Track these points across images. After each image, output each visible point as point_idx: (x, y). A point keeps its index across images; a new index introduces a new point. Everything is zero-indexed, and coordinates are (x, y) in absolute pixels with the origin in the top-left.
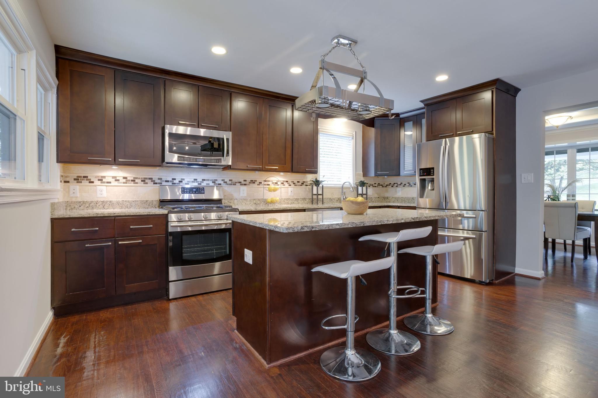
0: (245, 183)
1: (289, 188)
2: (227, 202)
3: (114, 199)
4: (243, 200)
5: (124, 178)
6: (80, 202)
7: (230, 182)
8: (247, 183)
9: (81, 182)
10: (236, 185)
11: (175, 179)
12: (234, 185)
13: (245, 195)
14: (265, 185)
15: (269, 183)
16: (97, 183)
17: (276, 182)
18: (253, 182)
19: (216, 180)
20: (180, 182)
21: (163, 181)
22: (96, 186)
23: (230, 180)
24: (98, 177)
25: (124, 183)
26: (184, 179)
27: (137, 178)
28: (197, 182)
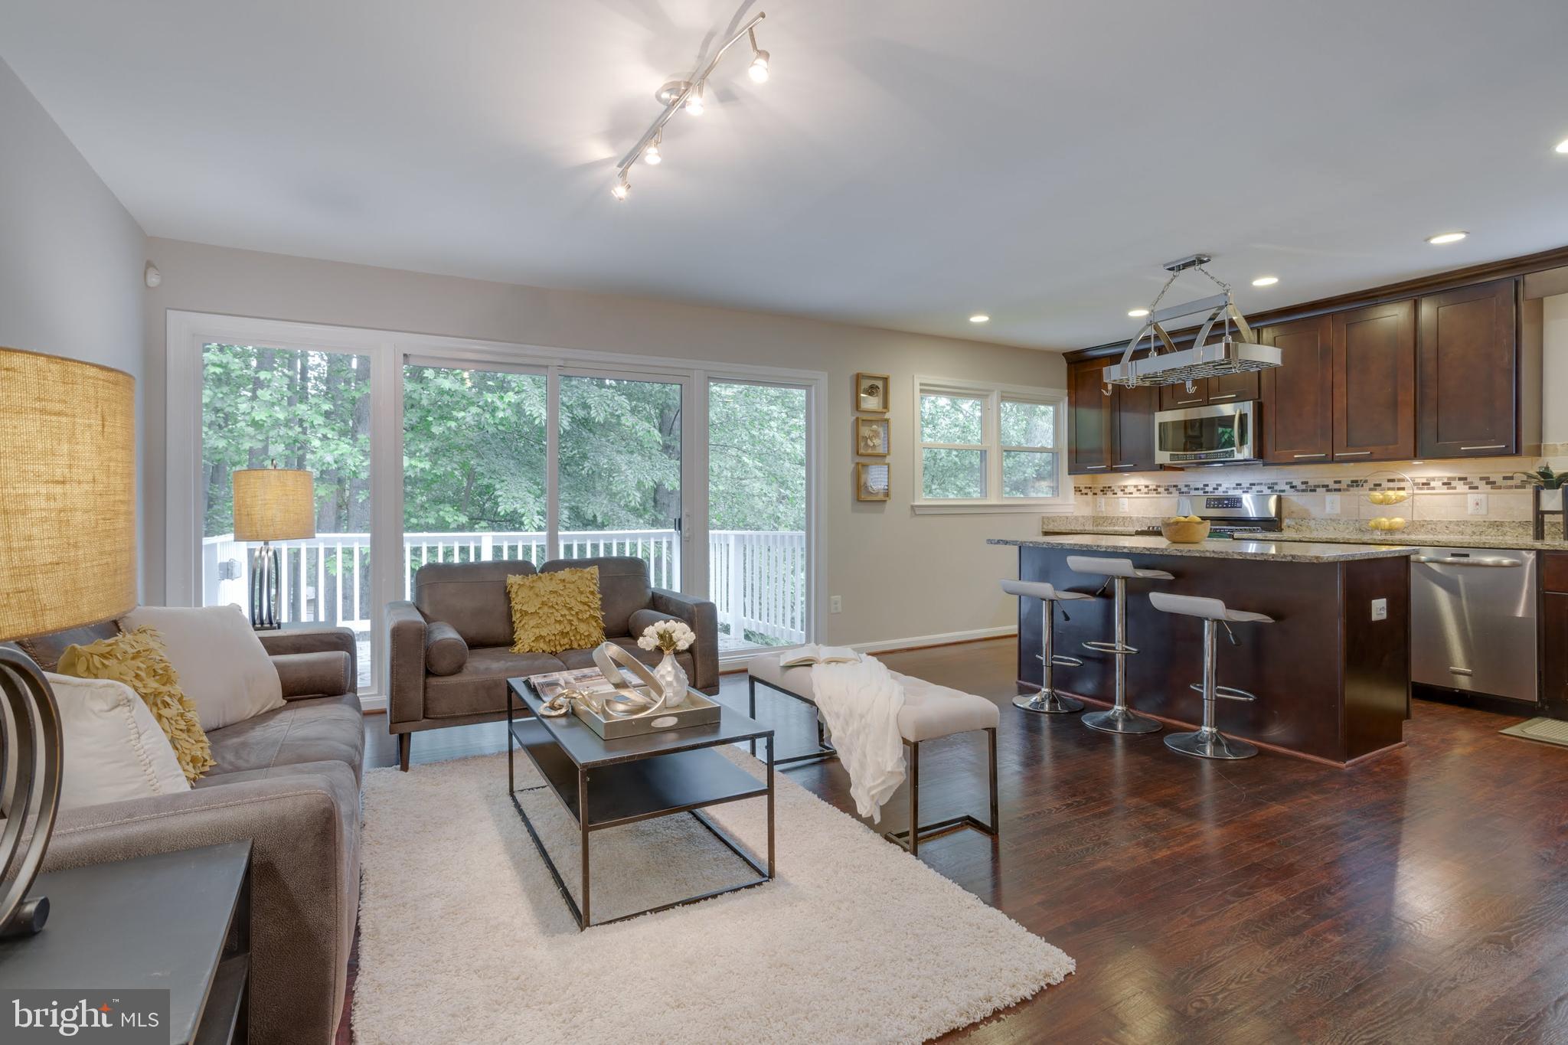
0: (1337, 486)
1: (1469, 495)
2: (1293, 523)
3: (1135, 515)
4: (1329, 521)
5: (1147, 487)
6: (1103, 518)
7: (1304, 487)
8: (1343, 486)
9: (1106, 494)
10: (1315, 491)
11: (1207, 485)
12: (1311, 491)
13: (1338, 510)
14: (1389, 489)
15: (1402, 485)
16: (1120, 494)
17: (1425, 481)
18: (1355, 483)
19: (1276, 484)
20: (1214, 489)
21: (1191, 489)
22: (1118, 498)
23: (1303, 483)
24: (1121, 486)
25: (1146, 493)
26: (1220, 485)
27: (1159, 486)
28: (1241, 489)
